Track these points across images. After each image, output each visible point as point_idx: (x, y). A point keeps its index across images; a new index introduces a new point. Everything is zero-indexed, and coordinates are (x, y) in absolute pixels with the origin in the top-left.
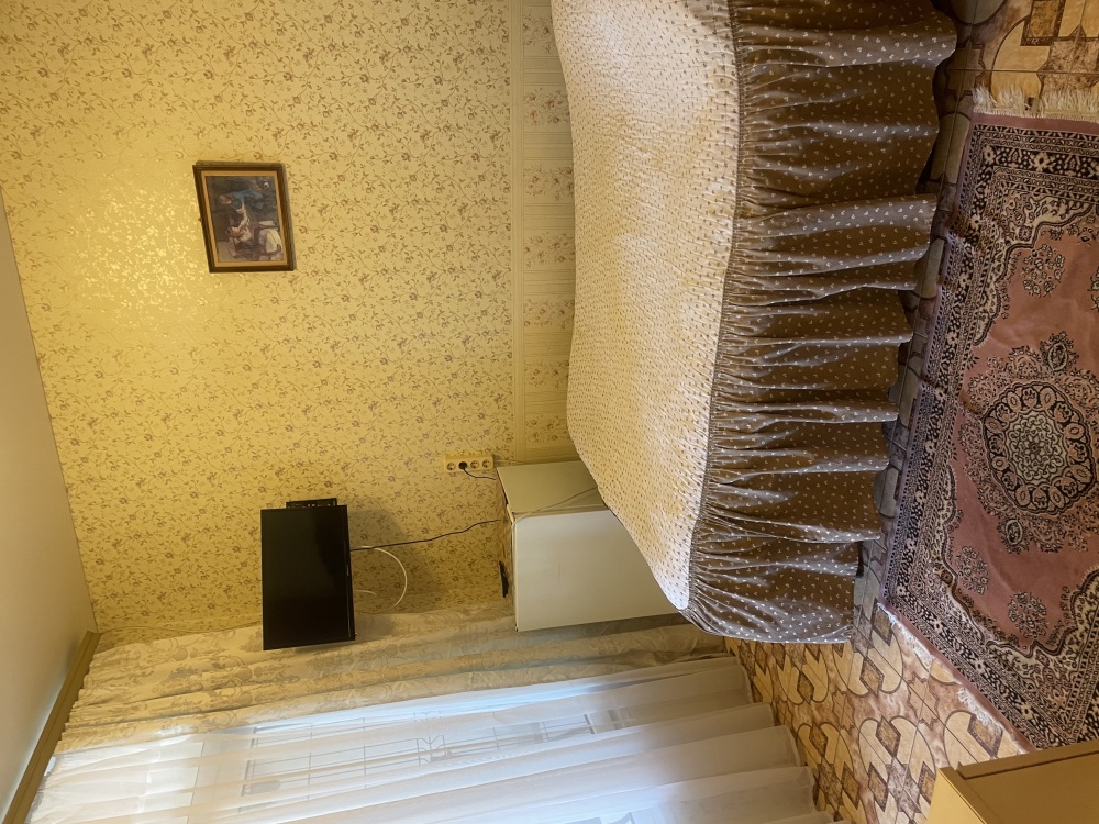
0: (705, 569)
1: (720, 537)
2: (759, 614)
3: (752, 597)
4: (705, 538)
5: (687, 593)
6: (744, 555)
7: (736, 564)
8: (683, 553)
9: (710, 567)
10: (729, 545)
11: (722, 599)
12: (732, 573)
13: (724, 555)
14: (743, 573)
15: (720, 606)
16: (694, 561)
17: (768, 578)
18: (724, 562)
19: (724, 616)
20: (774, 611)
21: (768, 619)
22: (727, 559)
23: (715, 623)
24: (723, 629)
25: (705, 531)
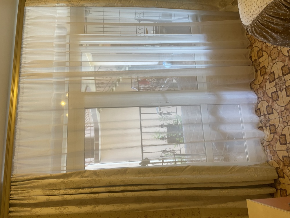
0: (263, 19)
1: (277, 11)
2: (272, 37)
3: (274, 32)
4: (270, 9)
5: (250, 23)
6: (281, 19)
7: (276, 21)
8: (258, 10)
9: (266, 19)
10: (278, 14)
11: (262, 29)
12: (273, 23)
13: (274, 17)
14: (277, 24)
15: (260, 31)
16: (261, 15)
17: (284, 28)
18: (272, 19)
19: (259, 34)
20: (278, 37)
21: (274, 39)
22: (274, 19)
23: (254, 34)
24: (256, 36)
25: (272, 7)
